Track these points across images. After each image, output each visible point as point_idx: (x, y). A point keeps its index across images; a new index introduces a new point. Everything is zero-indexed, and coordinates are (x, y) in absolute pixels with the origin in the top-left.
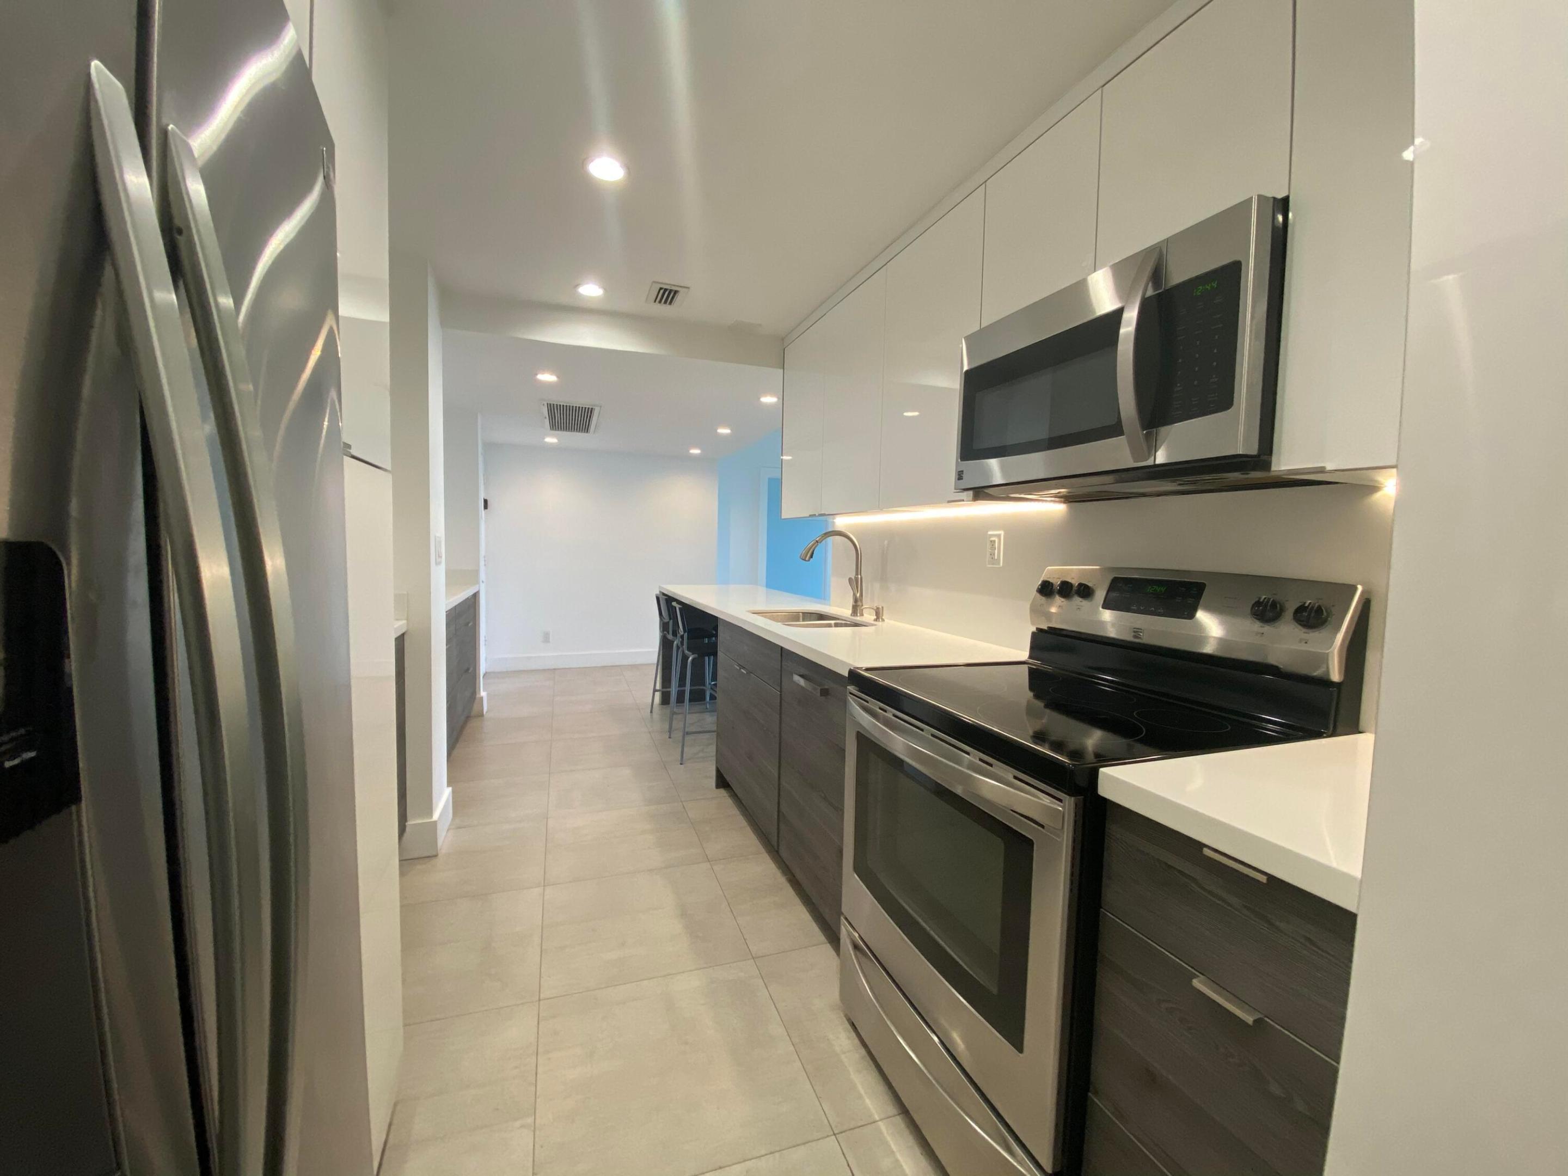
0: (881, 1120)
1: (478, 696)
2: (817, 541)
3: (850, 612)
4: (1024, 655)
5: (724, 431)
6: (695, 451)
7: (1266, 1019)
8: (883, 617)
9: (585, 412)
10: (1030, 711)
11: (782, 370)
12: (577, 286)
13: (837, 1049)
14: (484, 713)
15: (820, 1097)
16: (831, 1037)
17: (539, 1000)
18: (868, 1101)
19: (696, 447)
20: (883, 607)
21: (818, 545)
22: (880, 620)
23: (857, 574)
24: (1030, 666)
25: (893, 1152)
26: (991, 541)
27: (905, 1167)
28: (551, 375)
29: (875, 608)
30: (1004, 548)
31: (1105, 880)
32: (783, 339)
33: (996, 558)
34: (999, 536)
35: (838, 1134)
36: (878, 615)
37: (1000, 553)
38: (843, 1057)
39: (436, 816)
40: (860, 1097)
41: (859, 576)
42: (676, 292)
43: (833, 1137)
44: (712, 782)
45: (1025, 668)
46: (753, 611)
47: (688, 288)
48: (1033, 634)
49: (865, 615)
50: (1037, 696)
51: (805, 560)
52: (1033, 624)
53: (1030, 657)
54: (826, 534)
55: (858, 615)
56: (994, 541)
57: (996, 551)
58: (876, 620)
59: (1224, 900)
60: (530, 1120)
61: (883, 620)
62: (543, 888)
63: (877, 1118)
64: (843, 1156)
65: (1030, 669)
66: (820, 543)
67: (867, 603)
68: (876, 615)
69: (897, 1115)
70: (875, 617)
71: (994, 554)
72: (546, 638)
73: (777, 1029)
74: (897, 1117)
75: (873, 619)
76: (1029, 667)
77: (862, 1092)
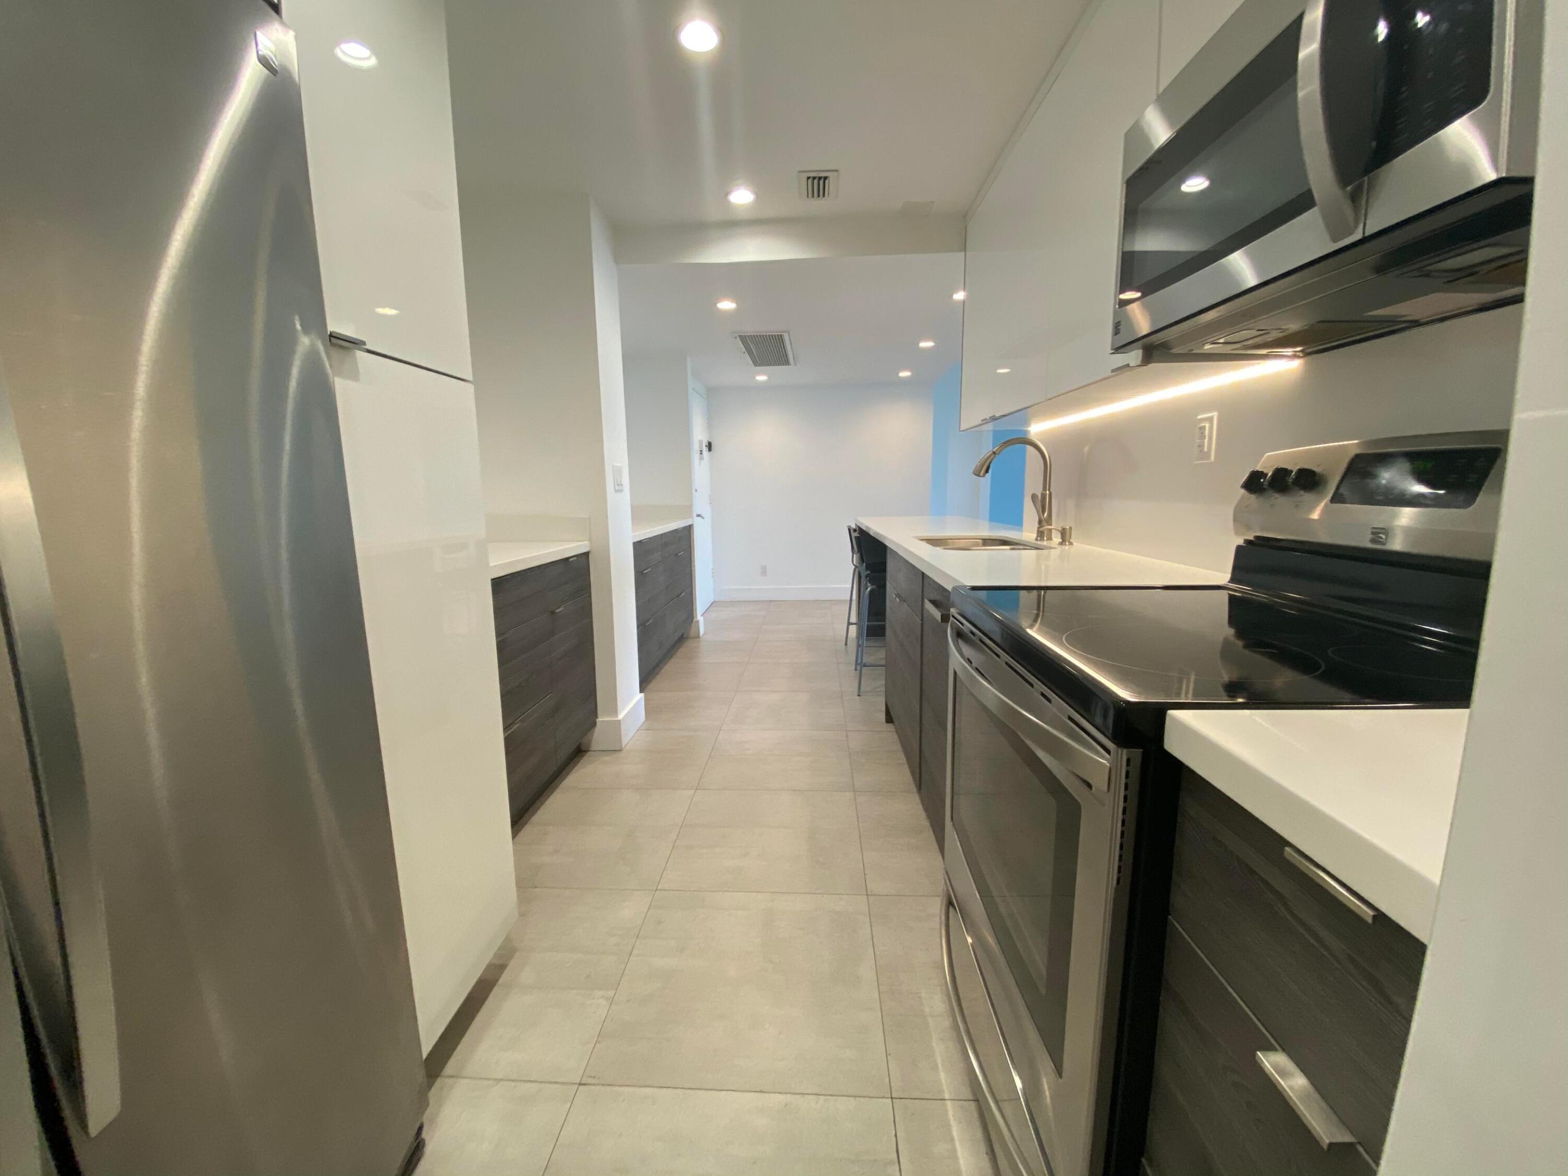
0: (949, 1100)
1: (695, 620)
2: (994, 453)
3: (1035, 535)
4: (1223, 577)
5: (926, 344)
6: (905, 374)
7: (1360, 1149)
8: (1071, 540)
9: (779, 339)
10: (1226, 651)
11: (964, 253)
12: (727, 194)
13: (927, 1010)
14: (701, 635)
15: (890, 1055)
16: (923, 995)
17: (656, 890)
18: (942, 1075)
19: (905, 369)
20: (1071, 528)
21: (995, 456)
22: (1067, 543)
23: (1044, 489)
24: (1231, 592)
25: (952, 1140)
26: (1200, 428)
27: (961, 1162)
28: (732, 302)
29: (1060, 529)
30: (1218, 436)
31: (1175, 877)
32: (965, 216)
33: (1206, 450)
34: (1210, 420)
35: (896, 1098)
36: (1065, 536)
37: (1211, 444)
38: (930, 1020)
39: (620, 717)
40: (935, 1068)
41: (1048, 492)
42: (826, 178)
43: (890, 1100)
44: (882, 716)
45: (1224, 596)
46: (921, 537)
47: (836, 171)
48: (1239, 548)
49: (1053, 538)
50: (1240, 634)
51: (978, 475)
52: (1237, 533)
53: (1232, 580)
54: (1005, 443)
55: (1045, 539)
56: (1204, 427)
57: (1206, 441)
58: (1061, 544)
59: (1319, 940)
60: (611, 993)
61: (1071, 544)
62: (694, 791)
63: (947, 1097)
64: (893, 1124)
65: (1231, 597)
66: (998, 454)
67: (1056, 525)
68: (1062, 538)
69: (972, 1100)
70: (1061, 540)
71: (1203, 446)
72: (764, 571)
73: (867, 972)
74: (971, 1102)
75: (1058, 543)
76: (1229, 594)
77: (939, 1061)
